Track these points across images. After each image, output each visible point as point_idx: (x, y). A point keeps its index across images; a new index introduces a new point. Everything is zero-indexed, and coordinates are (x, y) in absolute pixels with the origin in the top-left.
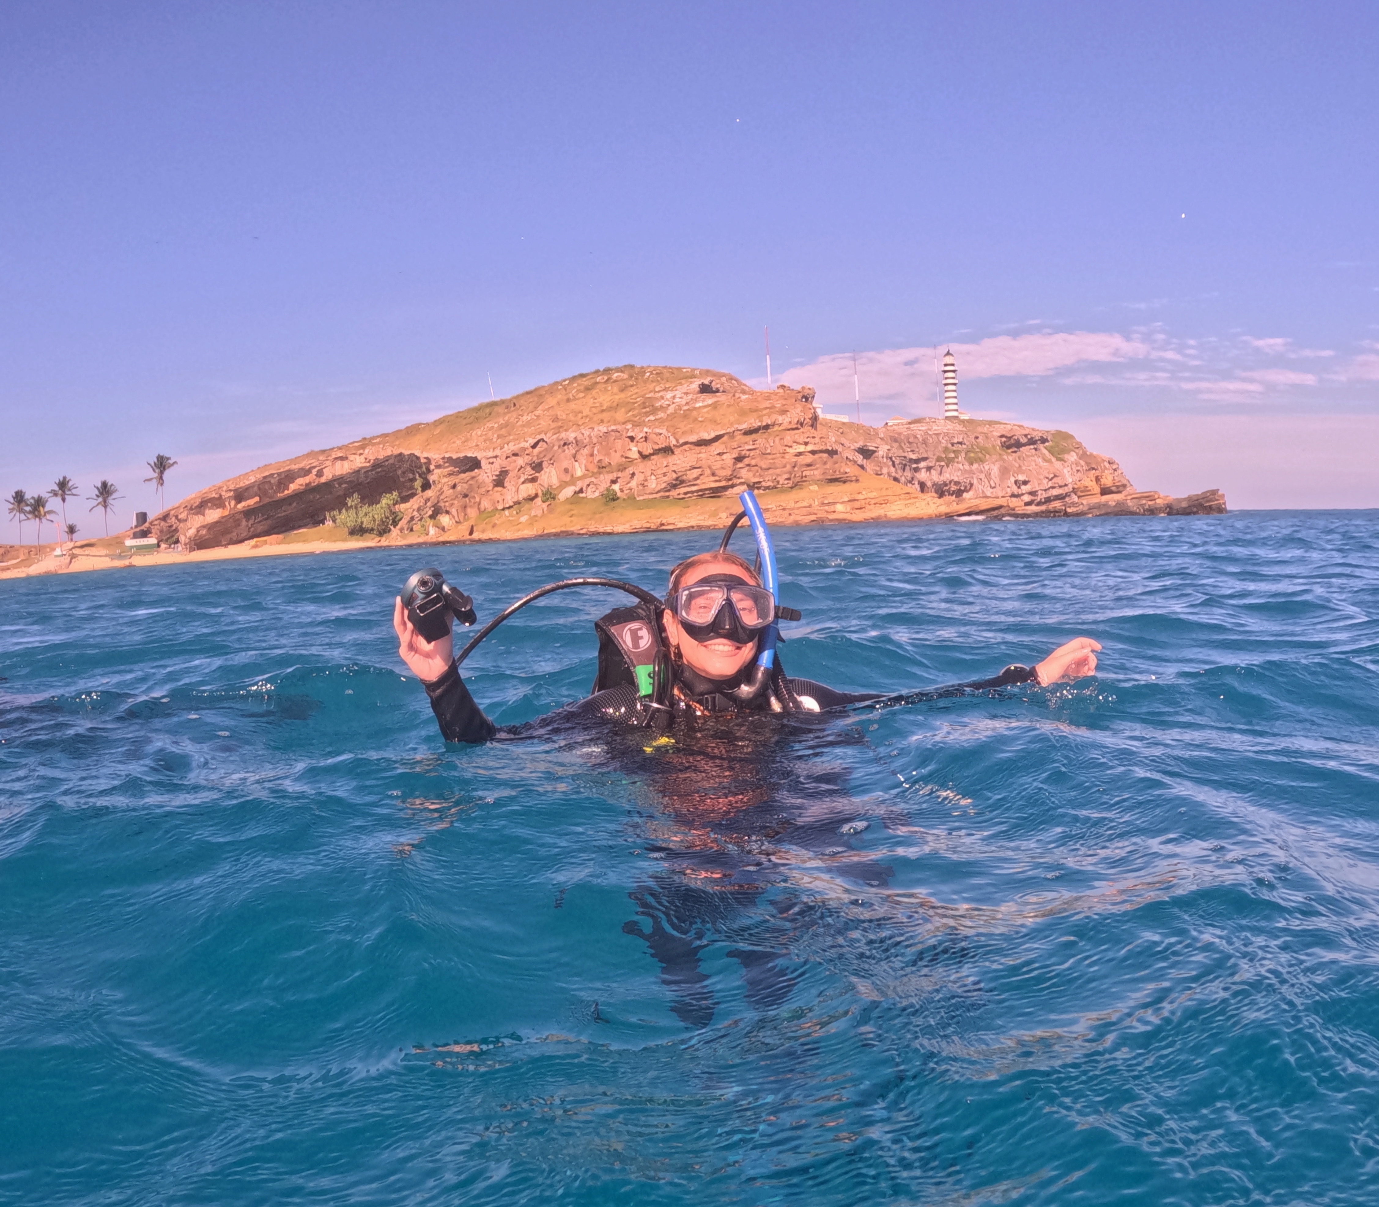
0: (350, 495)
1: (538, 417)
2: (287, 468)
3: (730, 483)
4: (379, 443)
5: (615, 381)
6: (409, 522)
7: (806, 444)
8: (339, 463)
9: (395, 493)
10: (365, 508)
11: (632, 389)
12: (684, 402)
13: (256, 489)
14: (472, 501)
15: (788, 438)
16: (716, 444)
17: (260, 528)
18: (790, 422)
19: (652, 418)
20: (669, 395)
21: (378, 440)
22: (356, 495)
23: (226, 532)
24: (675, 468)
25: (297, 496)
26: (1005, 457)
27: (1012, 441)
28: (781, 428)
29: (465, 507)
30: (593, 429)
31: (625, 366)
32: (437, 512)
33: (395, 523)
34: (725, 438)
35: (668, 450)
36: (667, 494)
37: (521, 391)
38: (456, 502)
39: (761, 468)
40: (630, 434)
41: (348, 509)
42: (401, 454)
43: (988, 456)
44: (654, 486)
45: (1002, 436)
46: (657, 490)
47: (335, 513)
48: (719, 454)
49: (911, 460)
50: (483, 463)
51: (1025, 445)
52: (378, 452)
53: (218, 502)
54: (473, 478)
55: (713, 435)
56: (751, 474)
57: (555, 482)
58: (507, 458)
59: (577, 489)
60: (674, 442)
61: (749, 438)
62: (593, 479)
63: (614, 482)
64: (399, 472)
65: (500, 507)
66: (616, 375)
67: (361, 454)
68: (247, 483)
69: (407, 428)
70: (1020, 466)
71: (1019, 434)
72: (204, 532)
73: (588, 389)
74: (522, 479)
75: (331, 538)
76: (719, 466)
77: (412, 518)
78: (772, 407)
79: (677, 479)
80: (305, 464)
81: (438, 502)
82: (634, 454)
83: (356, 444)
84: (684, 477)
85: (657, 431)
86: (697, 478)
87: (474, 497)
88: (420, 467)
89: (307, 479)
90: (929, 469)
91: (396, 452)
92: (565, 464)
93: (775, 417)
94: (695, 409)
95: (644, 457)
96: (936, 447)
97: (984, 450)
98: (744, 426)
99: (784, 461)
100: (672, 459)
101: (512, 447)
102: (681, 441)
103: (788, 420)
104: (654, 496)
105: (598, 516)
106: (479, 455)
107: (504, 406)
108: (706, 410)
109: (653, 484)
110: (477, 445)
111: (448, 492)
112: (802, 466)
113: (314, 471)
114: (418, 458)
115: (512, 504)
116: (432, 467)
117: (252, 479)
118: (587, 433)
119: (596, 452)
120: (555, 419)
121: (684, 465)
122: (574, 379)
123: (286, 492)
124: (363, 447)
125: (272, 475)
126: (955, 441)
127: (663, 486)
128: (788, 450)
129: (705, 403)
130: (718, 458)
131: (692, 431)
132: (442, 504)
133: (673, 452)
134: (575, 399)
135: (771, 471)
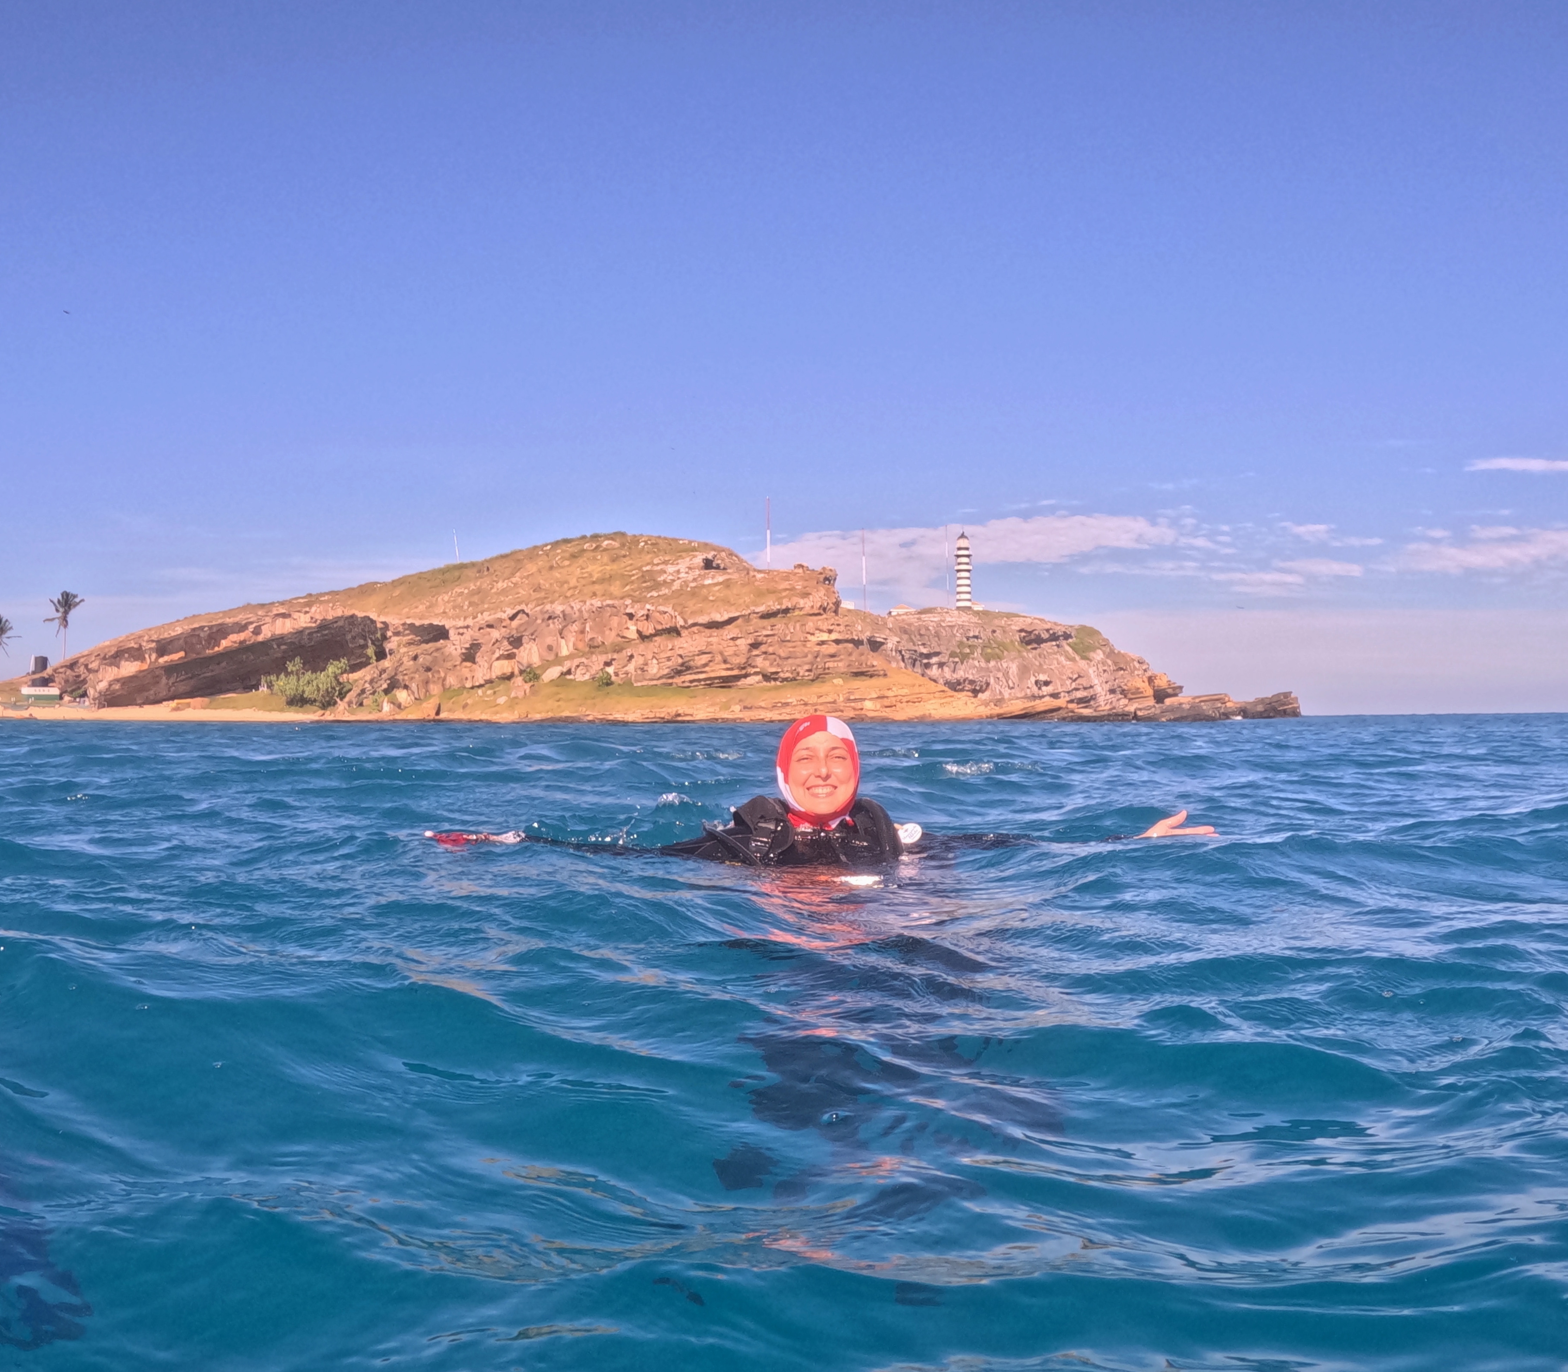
0: (291, 659)
1: (515, 584)
2: (220, 621)
3: (744, 672)
4: (328, 601)
5: (605, 550)
6: (359, 695)
7: (830, 632)
8: (280, 621)
9: (344, 661)
10: (309, 675)
11: (625, 560)
12: (690, 578)
13: (181, 641)
14: (436, 676)
15: (810, 625)
16: (729, 627)
17: (182, 688)
18: (812, 607)
19: (655, 594)
20: (671, 569)
21: (326, 598)
22: (297, 659)
23: (142, 689)
24: (681, 652)
25: (228, 654)
26: (1025, 654)
27: (1033, 637)
28: (802, 613)
29: (427, 682)
30: (585, 602)
31: (615, 533)
32: (393, 685)
33: (342, 696)
34: (740, 621)
35: (674, 631)
36: (670, 681)
37: (495, 554)
38: (417, 676)
39: (779, 656)
40: (629, 610)
41: (288, 674)
42: (353, 616)
43: (1006, 653)
44: (655, 671)
45: (1021, 631)
46: (658, 675)
47: (273, 678)
48: (733, 639)
49: (922, 654)
50: (451, 633)
51: (1046, 641)
52: (327, 611)
53: (137, 654)
54: (438, 650)
55: (726, 617)
56: (767, 663)
57: (536, 661)
58: (480, 629)
59: (565, 670)
60: (681, 623)
61: (766, 622)
62: (583, 660)
63: (608, 664)
64: (349, 637)
65: (468, 685)
66: (606, 542)
67: (306, 612)
68: (173, 634)
69: (361, 586)
70: (1041, 664)
71: (1040, 629)
72: (117, 686)
73: (574, 556)
74: (497, 655)
75: (265, 706)
76: (731, 653)
77: (363, 691)
78: (792, 589)
79: (682, 665)
80: (240, 618)
81: (396, 674)
82: (632, 633)
83: (302, 601)
84: (692, 663)
85: (662, 608)
86: (705, 665)
87: (439, 672)
88: (375, 632)
89: (242, 636)
90: (941, 665)
91: (348, 613)
92: (549, 640)
93: (795, 600)
94: (704, 586)
95: (643, 637)
96: (949, 641)
97: (1002, 646)
98: (762, 609)
99: (806, 650)
100: (678, 642)
101: (487, 617)
102: (690, 622)
103: (810, 604)
104: (655, 682)
105: (589, 702)
106: (447, 624)
107: (475, 570)
108: (717, 588)
109: (654, 669)
110: (444, 612)
111: (408, 663)
112: (825, 656)
113: (251, 628)
114: (373, 622)
115: (482, 682)
116: (389, 634)
117: (179, 630)
118: (577, 606)
119: (588, 629)
120: (538, 589)
121: (692, 649)
122: (556, 544)
123: (216, 649)
124: (309, 604)
125: (201, 628)
126: (971, 634)
127: (666, 671)
128: (810, 637)
129: (715, 581)
130: (732, 643)
131: (701, 612)
132: (400, 677)
133: (679, 634)
134: (559, 567)
135: (790, 661)
